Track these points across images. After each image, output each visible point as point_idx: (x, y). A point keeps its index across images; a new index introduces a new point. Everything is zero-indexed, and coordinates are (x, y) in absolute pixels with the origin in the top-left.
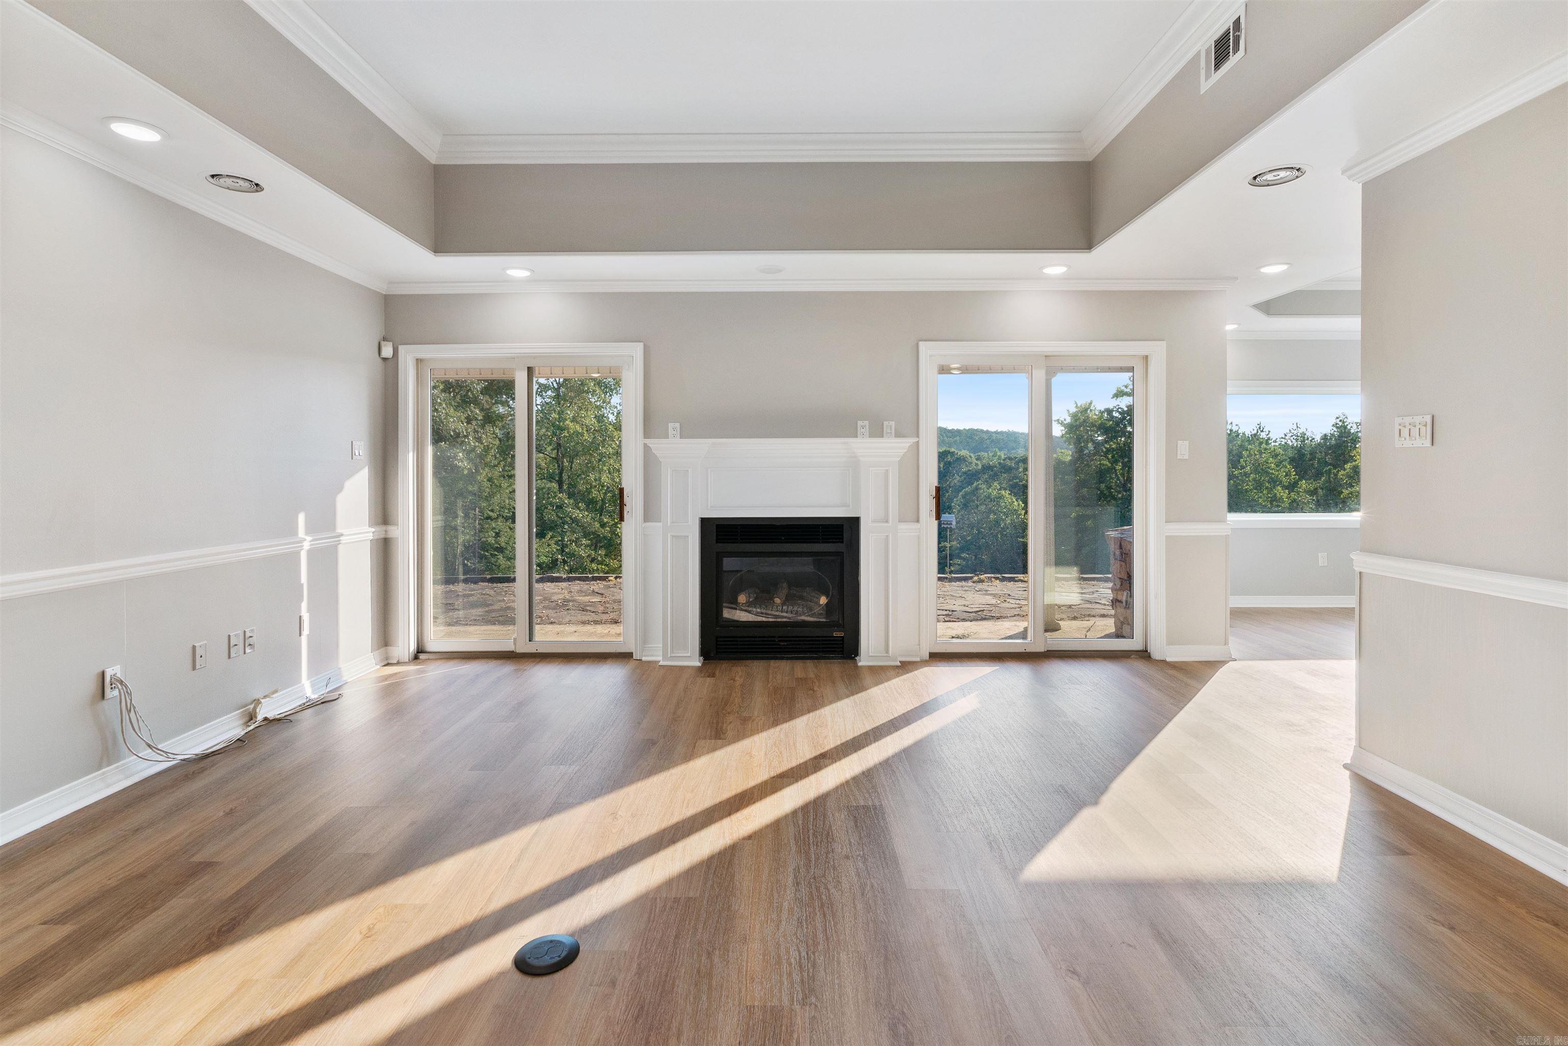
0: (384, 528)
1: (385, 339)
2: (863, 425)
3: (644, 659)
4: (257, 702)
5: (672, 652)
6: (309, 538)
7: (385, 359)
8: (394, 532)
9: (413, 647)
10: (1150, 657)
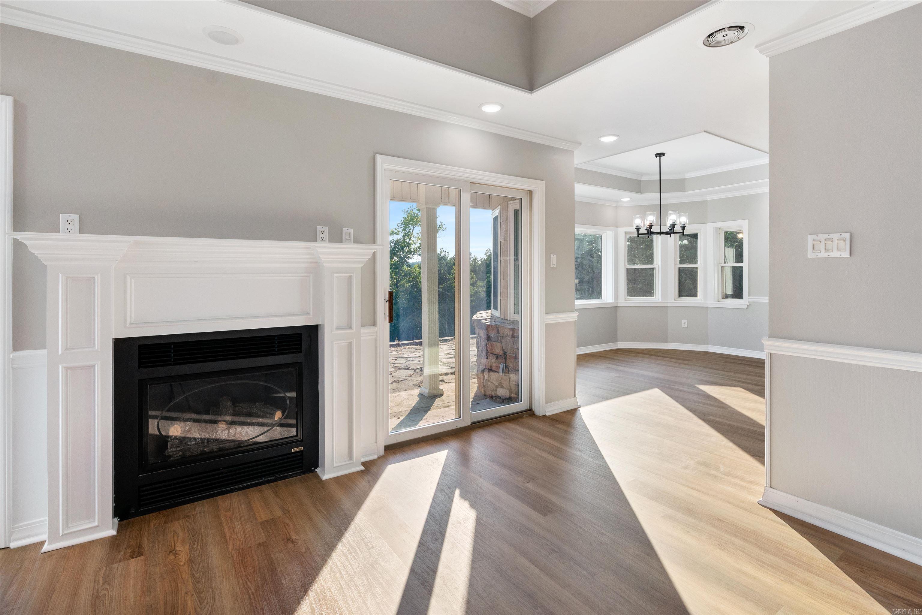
2: (323, 230)
3: (13, 545)
5: (66, 525)
10: (534, 414)
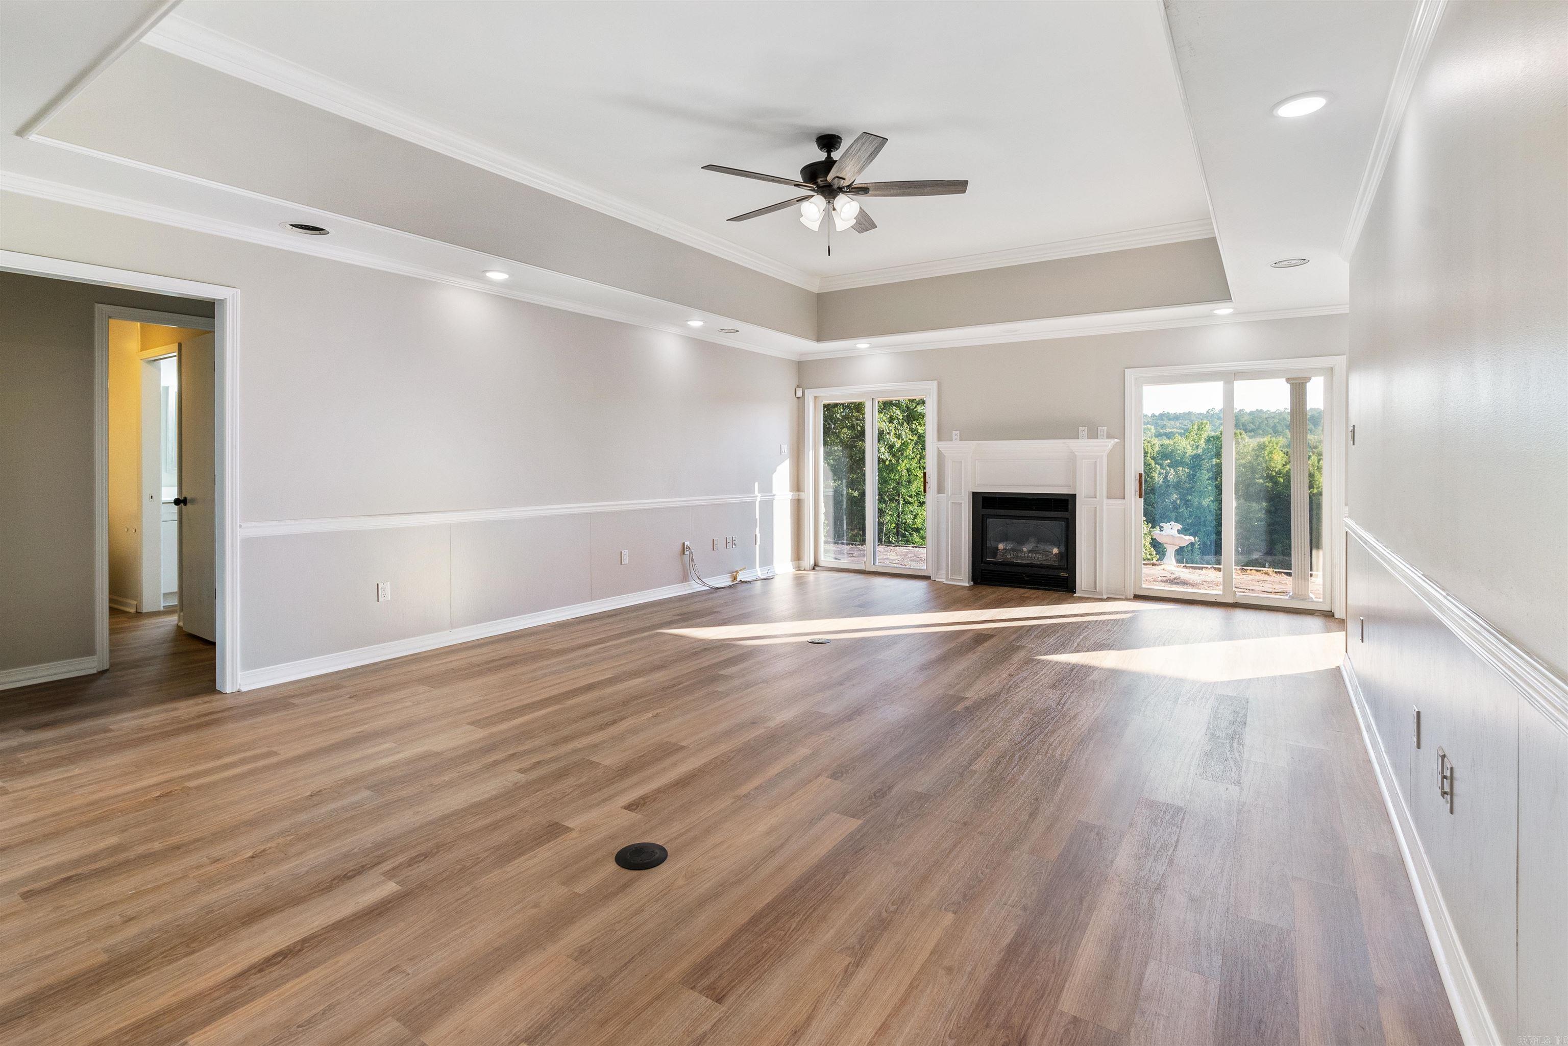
0: (797, 493)
1: (798, 387)
2: (1083, 430)
3: (937, 580)
4: (737, 572)
5: (952, 576)
6: (760, 495)
7: (798, 398)
8: (803, 496)
9: (812, 562)
10: (1333, 616)
